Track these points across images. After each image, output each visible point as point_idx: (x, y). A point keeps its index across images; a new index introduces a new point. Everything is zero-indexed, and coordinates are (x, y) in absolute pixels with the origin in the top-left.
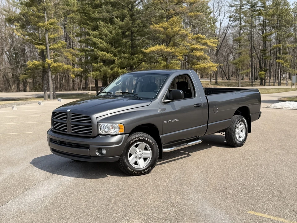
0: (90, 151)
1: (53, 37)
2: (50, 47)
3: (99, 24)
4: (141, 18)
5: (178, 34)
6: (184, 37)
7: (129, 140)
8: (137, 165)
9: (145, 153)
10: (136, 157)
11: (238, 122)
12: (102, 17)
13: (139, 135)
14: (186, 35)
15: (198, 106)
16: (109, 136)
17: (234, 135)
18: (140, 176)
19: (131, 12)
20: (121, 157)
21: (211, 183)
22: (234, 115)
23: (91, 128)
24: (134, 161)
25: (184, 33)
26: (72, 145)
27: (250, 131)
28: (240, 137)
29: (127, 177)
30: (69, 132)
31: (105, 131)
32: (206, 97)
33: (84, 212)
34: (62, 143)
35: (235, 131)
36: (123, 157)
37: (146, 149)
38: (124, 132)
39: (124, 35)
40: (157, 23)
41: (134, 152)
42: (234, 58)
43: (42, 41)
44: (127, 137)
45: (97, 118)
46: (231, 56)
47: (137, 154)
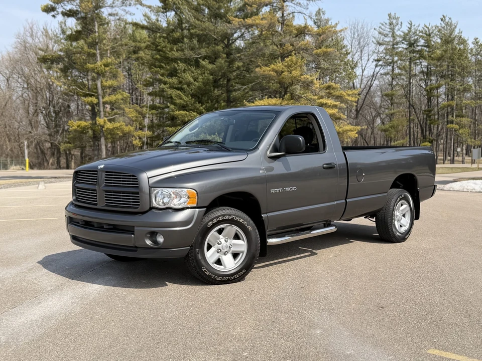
0: (134, 237)
1: (109, 84)
2: (104, 100)
3: (177, 68)
4: (242, 57)
5: (299, 81)
6: (307, 85)
7: (207, 219)
8: (221, 265)
9: (235, 245)
10: (219, 251)
11: (399, 199)
12: (183, 57)
13: (224, 211)
14: (312, 82)
15: (330, 167)
16: (170, 210)
17: (391, 222)
18: (225, 285)
19: (227, 50)
20: (191, 249)
21: (354, 298)
22: (391, 188)
23: (138, 197)
24: (215, 258)
25: (308, 78)
26: (105, 227)
27: (417, 217)
28: (401, 226)
29: (203, 287)
30: (101, 204)
31: (163, 203)
32: (344, 153)
33: (110, 347)
34: (87, 225)
35: (393, 215)
36: (195, 249)
37: (237, 237)
38: (197, 205)
39: (216, 83)
40: (266, 65)
41: (216, 242)
42: (383, 123)
43: (92, 92)
44: (203, 213)
45: (148, 178)
46: (378, 121)
47: (220, 246)
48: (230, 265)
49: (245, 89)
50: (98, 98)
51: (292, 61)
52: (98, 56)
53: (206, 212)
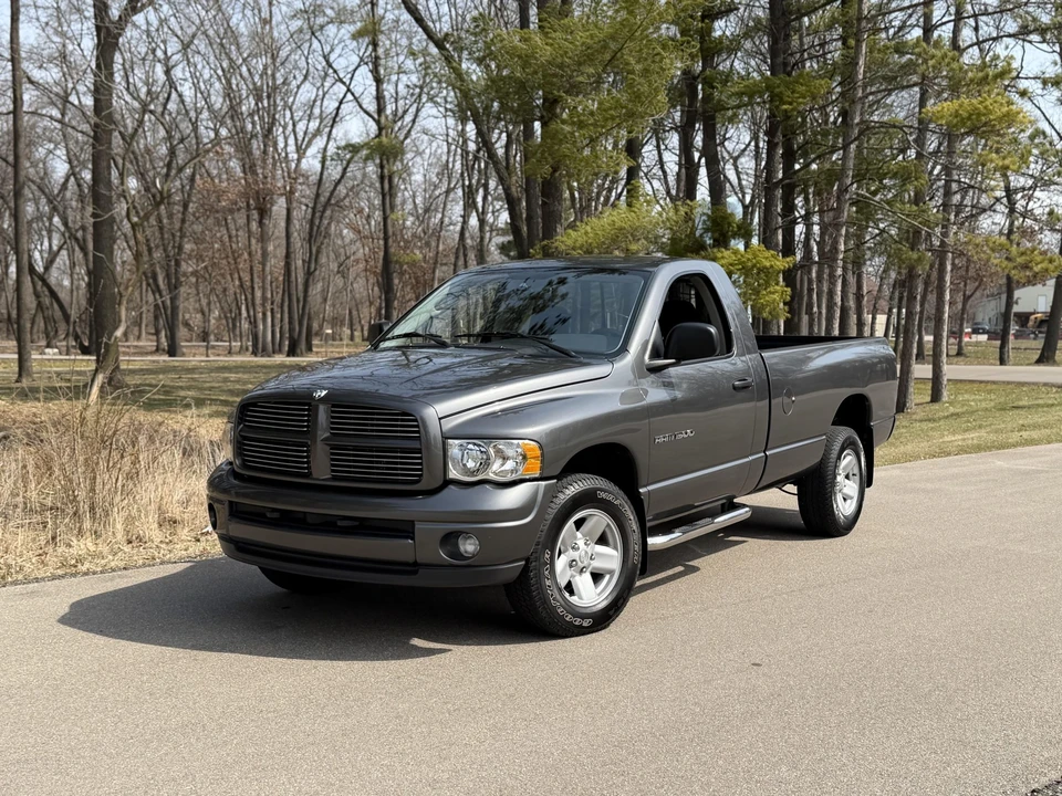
0: (414, 544)
15: (744, 386)
16: (489, 486)
22: (832, 425)
23: (420, 458)
26: (340, 523)
27: (869, 483)
30: (320, 476)
32: (761, 354)
38: (541, 473)
45: (440, 419)
48: (591, 596)
53: (556, 487)
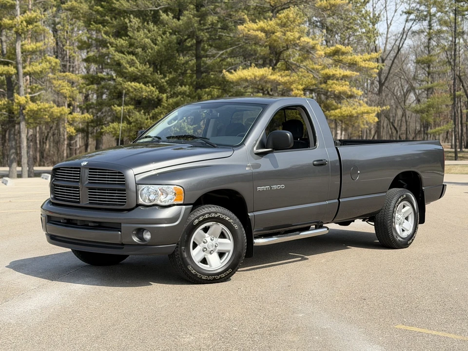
0: (121, 234)
1: (33, 48)
2: (25, 70)
3: (129, 25)
4: (218, 10)
5: (296, 45)
6: (307, 51)
7: (192, 217)
8: (207, 264)
9: (221, 243)
10: (204, 250)
11: (400, 200)
12: (136, 9)
13: (210, 209)
14: (313, 48)
15: (321, 164)
16: (157, 207)
17: (391, 225)
18: (211, 285)
20: (177, 247)
23: (125, 194)
24: (200, 257)
25: (308, 42)
26: (90, 224)
27: (422, 220)
28: (403, 230)
29: (188, 285)
30: (84, 203)
31: (149, 199)
32: (337, 148)
34: (69, 223)
35: (393, 217)
36: (181, 247)
37: (223, 236)
38: (184, 202)
39: (181, 46)
40: (254, 21)
41: (202, 240)
42: (419, 101)
43: (9, 58)
44: (190, 210)
45: (135, 175)
46: (412, 97)
47: (206, 245)
48: (216, 264)
49: (222, 54)
50: (17, 68)
51: (288, 18)
52: (18, 8)
53: (192, 210)
